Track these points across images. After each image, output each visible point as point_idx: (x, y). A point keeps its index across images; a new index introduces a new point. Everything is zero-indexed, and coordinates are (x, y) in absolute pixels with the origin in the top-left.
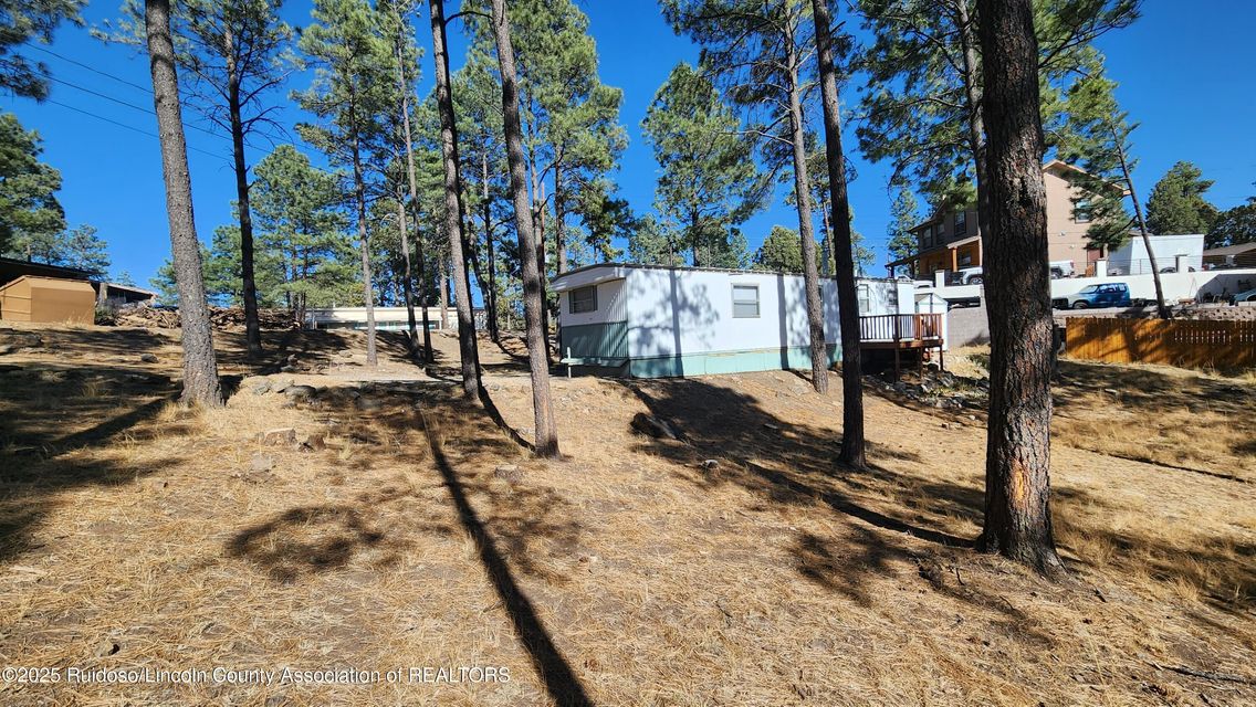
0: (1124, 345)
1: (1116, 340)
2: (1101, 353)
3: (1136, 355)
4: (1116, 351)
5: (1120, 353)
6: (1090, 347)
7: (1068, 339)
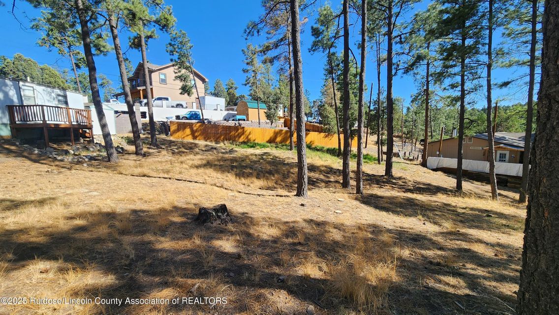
0: (190, 133)
1: (188, 131)
2: (183, 137)
3: (195, 138)
4: (188, 135)
5: (189, 136)
6: (180, 134)
7: (171, 131)
